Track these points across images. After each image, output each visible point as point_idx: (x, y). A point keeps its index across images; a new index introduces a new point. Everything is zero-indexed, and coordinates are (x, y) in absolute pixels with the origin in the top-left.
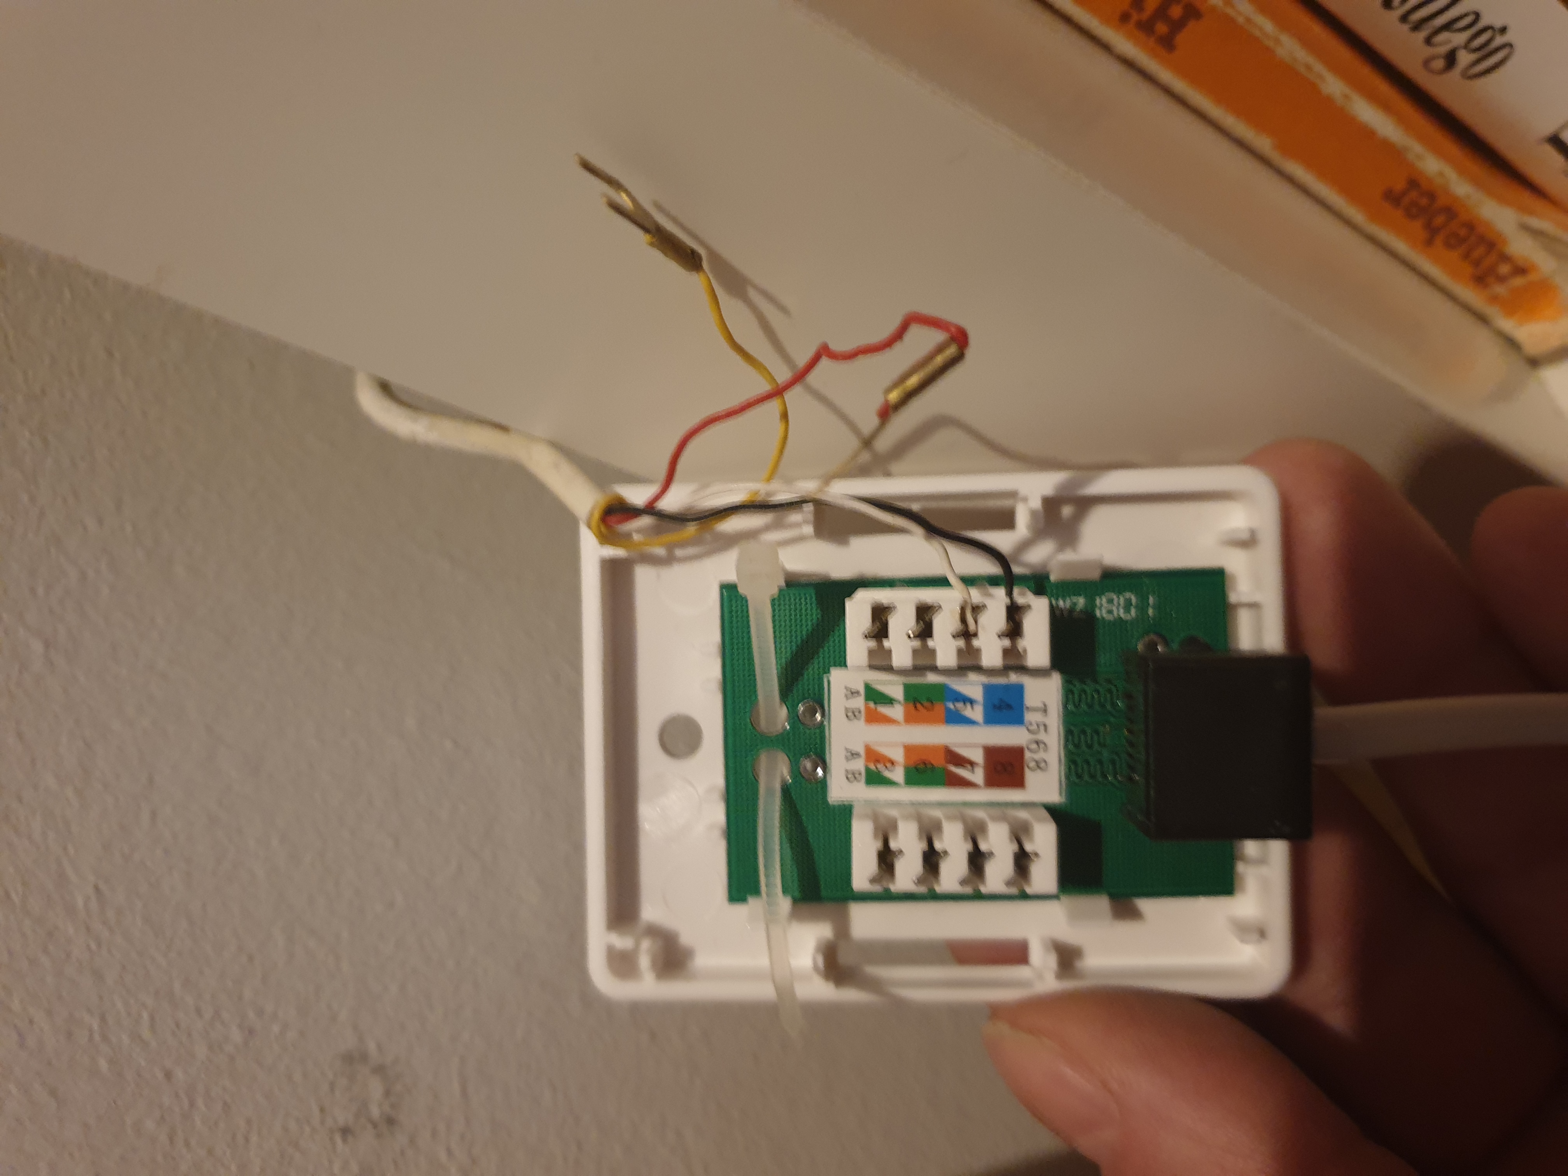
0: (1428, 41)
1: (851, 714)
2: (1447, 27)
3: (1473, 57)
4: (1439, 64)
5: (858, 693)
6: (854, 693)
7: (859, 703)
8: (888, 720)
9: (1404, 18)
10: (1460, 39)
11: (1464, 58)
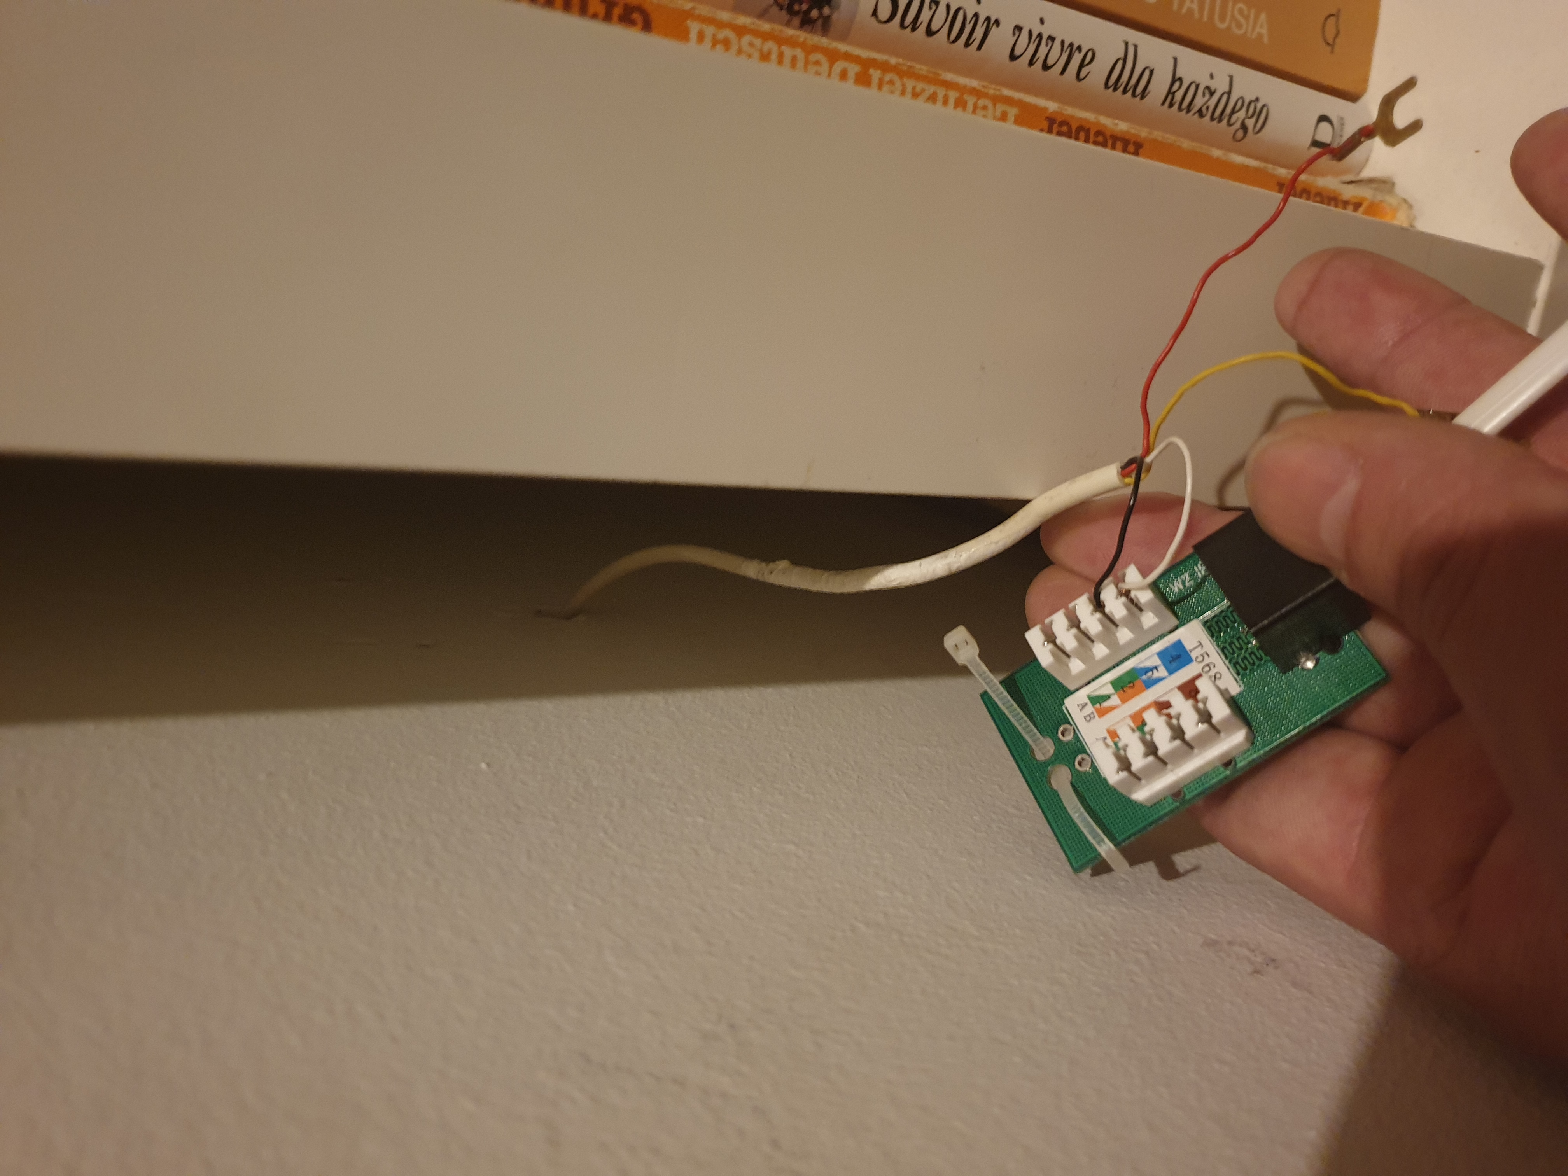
0: (1229, 124)
1: (1089, 718)
2: (1233, 112)
3: (1254, 120)
4: (1240, 134)
5: (1086, 704)
6: (1084, 706)
7: (1090, 709)
8: (1112, 708)
9: (1212, 119)
10: (1241, 114)
11: (1250, 123)
